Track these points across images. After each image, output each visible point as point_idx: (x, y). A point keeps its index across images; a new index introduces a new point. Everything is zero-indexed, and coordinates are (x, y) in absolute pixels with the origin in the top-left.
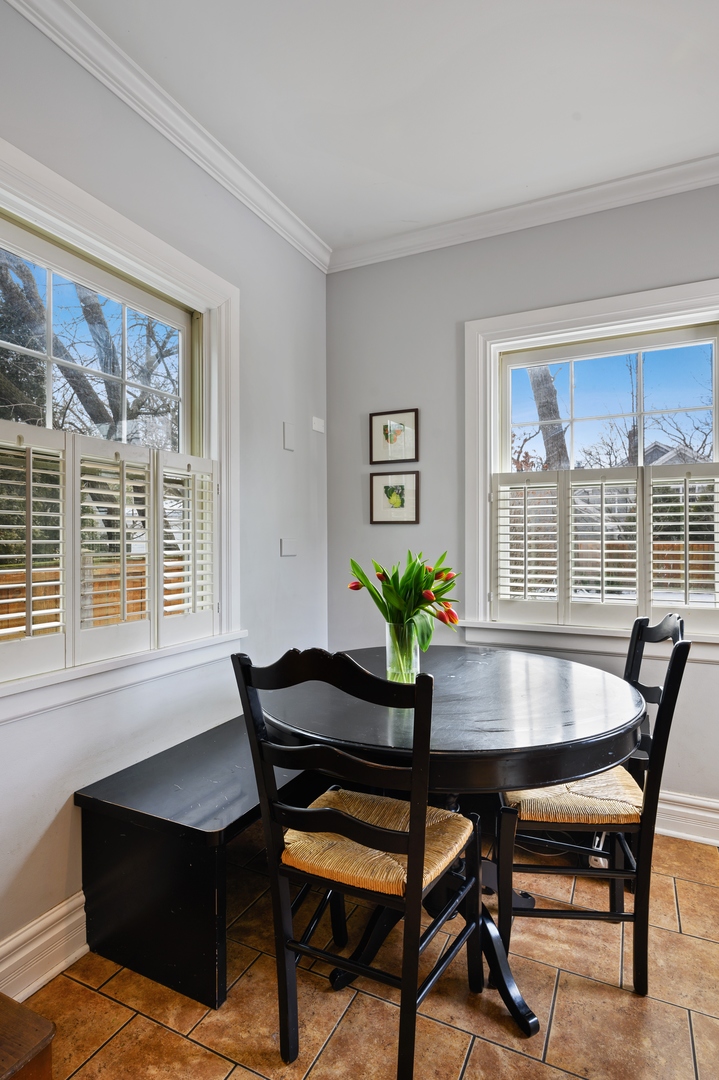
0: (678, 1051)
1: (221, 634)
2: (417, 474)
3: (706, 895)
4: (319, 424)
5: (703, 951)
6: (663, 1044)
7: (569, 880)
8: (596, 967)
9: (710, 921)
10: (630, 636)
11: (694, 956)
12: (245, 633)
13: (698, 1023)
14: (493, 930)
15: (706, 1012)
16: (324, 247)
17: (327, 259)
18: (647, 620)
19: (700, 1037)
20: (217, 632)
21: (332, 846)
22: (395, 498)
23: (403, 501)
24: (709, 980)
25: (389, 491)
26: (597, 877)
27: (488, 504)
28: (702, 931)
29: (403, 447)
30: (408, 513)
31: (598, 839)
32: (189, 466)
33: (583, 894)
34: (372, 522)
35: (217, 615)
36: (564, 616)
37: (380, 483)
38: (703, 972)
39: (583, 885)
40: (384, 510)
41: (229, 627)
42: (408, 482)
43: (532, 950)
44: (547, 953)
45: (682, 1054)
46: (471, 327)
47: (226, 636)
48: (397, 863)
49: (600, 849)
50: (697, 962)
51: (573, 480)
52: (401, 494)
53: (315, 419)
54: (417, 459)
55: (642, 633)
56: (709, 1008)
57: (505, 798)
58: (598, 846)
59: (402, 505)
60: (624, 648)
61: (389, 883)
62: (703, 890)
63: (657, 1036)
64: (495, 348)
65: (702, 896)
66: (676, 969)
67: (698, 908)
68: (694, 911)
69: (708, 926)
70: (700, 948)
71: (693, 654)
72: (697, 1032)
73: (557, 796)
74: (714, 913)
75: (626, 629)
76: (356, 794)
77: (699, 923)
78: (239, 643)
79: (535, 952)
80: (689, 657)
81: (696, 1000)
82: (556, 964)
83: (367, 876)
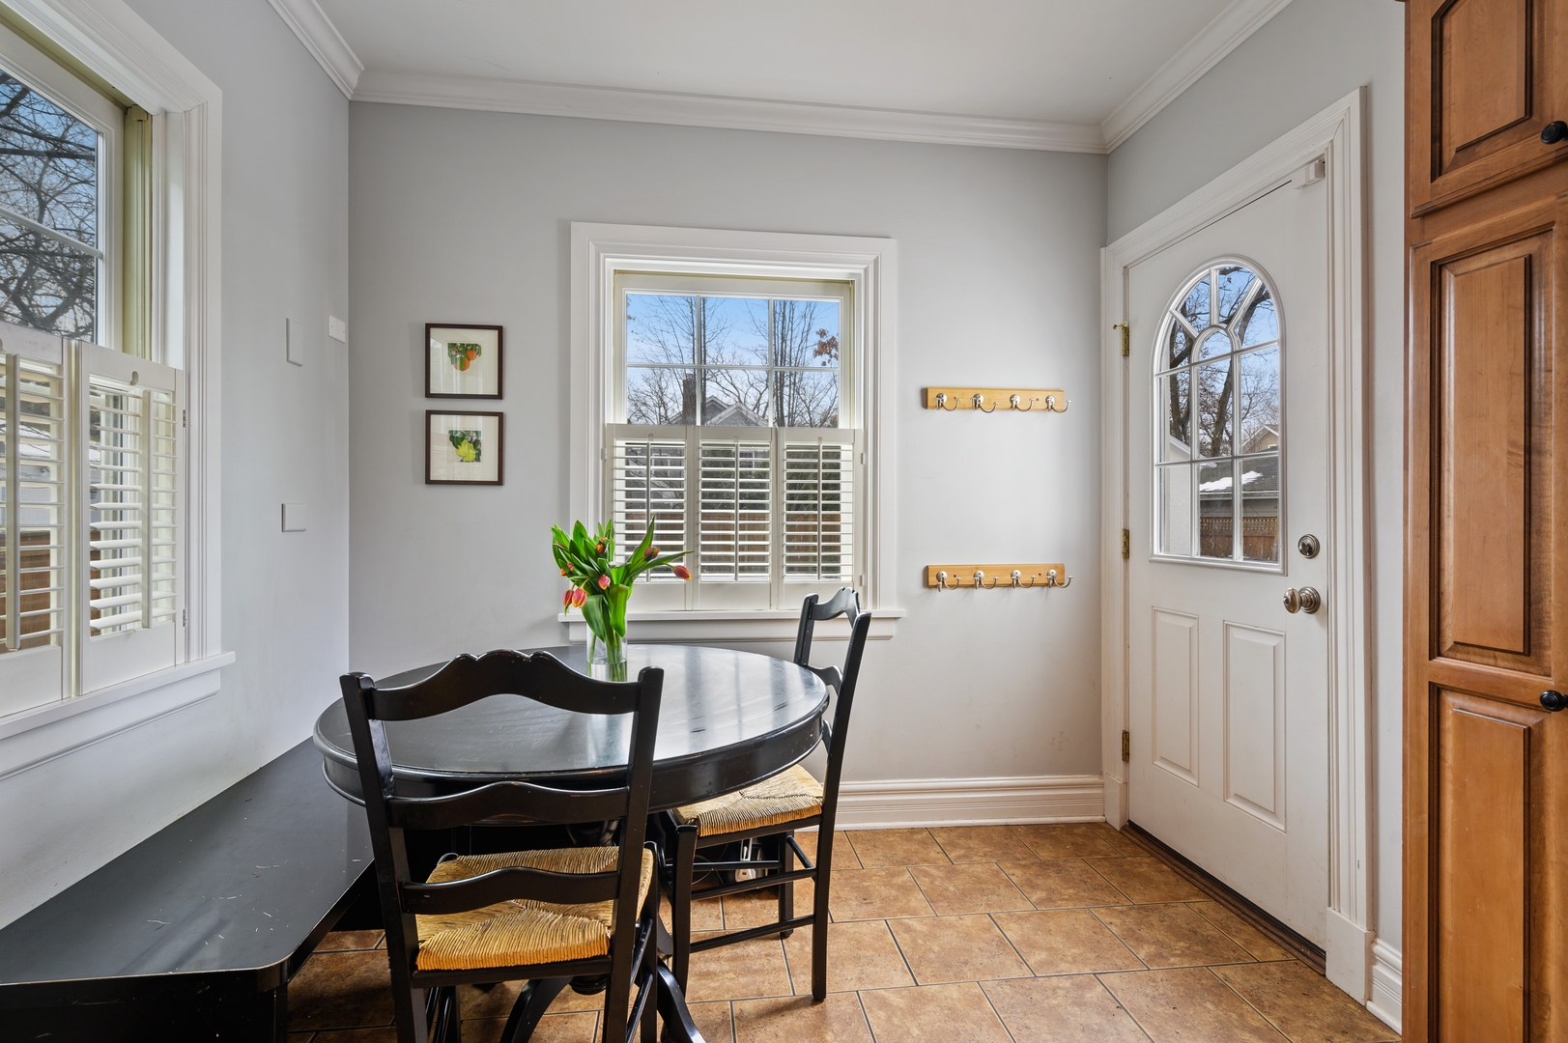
0: (857, 1032)
1: (187, 661)
2: (500, 416)
3: (846, 879)
4: (338, 328)
5: (855, 932)
6: (843, 1031)
7: (716, 906)
8: (766, 984)
9: (854, 903)
10: (799, 617)
11: (849, 940)
12: (230, 657)
13: (867, 1000)
14: (669, 979)
15: (870, 987)
16: (352, 59)
17: (354, 78)
18: (816, 597)
19: (871, 1011)
20: (181, 660)
21: (486, 928)
22: (466, 448)
23: (478, 454)
24: (865, 957)
25: (456, 440)
26: (749, 892)
27: (601, 462)
28: (850, 914)
29: (480, 378)
30: (486, 470)
31: (746, 848)
32: (135, 374)
33: (734, 916)
34: (429, 481)
35: (181, 629)
36: (693, 600)
37: (442, 426)
38: (860, 952)
39: (732, 906)
40: (446, 463)
41: (203, 648)
42: (486, 428)
43: (697, 992)
44: (714, 989)
45: (860, 1033)
46: (580, 231)
47: (197, 663)
48: (586, 920)
49: (749, 859)
50: (853, 945)
51: (703, 438)
52: (476, 444)
53: (332, 320)
54: (500, 396)
55: (813, 611)
56: (873, 982)
57: (677, 816)
58: (747, 857)
59: (478, 459)
60: (793, 631)
61: (589, 944)
62: (842, 875)
63: (836, 1027)
64: (612, 263)
65: (843, 881)
66: (837, 958)
67: (841, 894)
68: (839, 898)
69: (854, 908)
70: (852, 930)
71: (873, 630)
72: (868, 1008)
73: (734, 804)
74: (856, 894)
75: (796, 609)
76: (485, 857)
77: (846, 908)
78: (218, 674)
79: (701, 993)
80: (868, 634)
81: (860, 979)
82: (727, 997)
83: (556, 945)
